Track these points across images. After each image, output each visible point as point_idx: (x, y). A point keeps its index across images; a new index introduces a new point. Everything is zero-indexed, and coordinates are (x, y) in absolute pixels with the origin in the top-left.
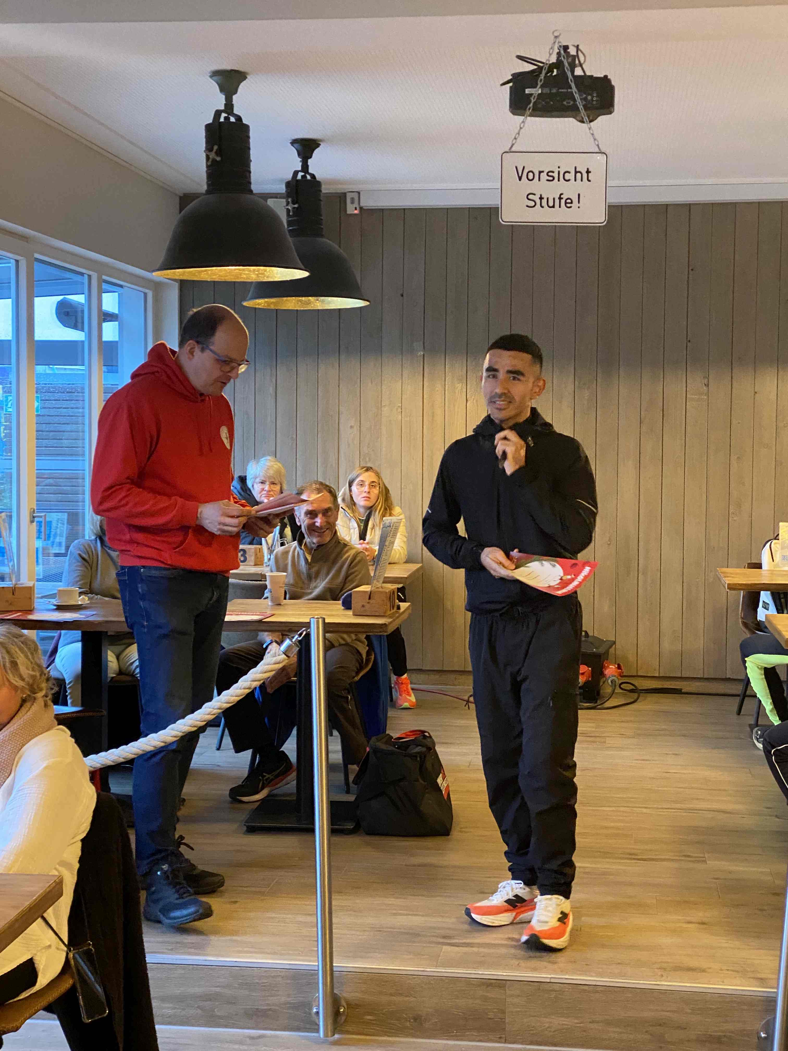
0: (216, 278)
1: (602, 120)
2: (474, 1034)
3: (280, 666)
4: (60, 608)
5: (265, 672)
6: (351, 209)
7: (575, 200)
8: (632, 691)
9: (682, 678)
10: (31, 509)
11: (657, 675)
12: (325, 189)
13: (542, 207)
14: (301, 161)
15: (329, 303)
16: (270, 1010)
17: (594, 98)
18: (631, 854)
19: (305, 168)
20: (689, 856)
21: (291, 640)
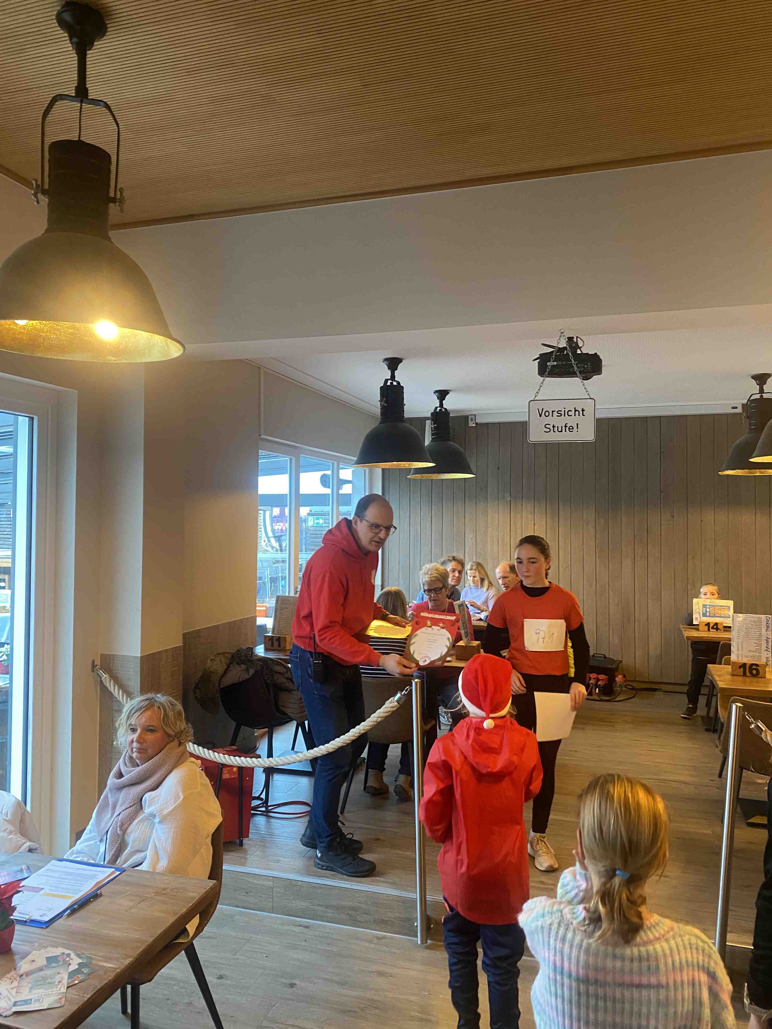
3: (394, 709)
5: (385, 712)
6: (471, 424)
7: (575, 427)
8: (632, 689)
9: (661, 683)
11: (647, 680)
12: (454, 415)
13: (554, 432)
14: (439, 402)
15: (455, 476)
16: (390, 920)
17: (589, 366)
19: (441, 405)
21: (401, 693)
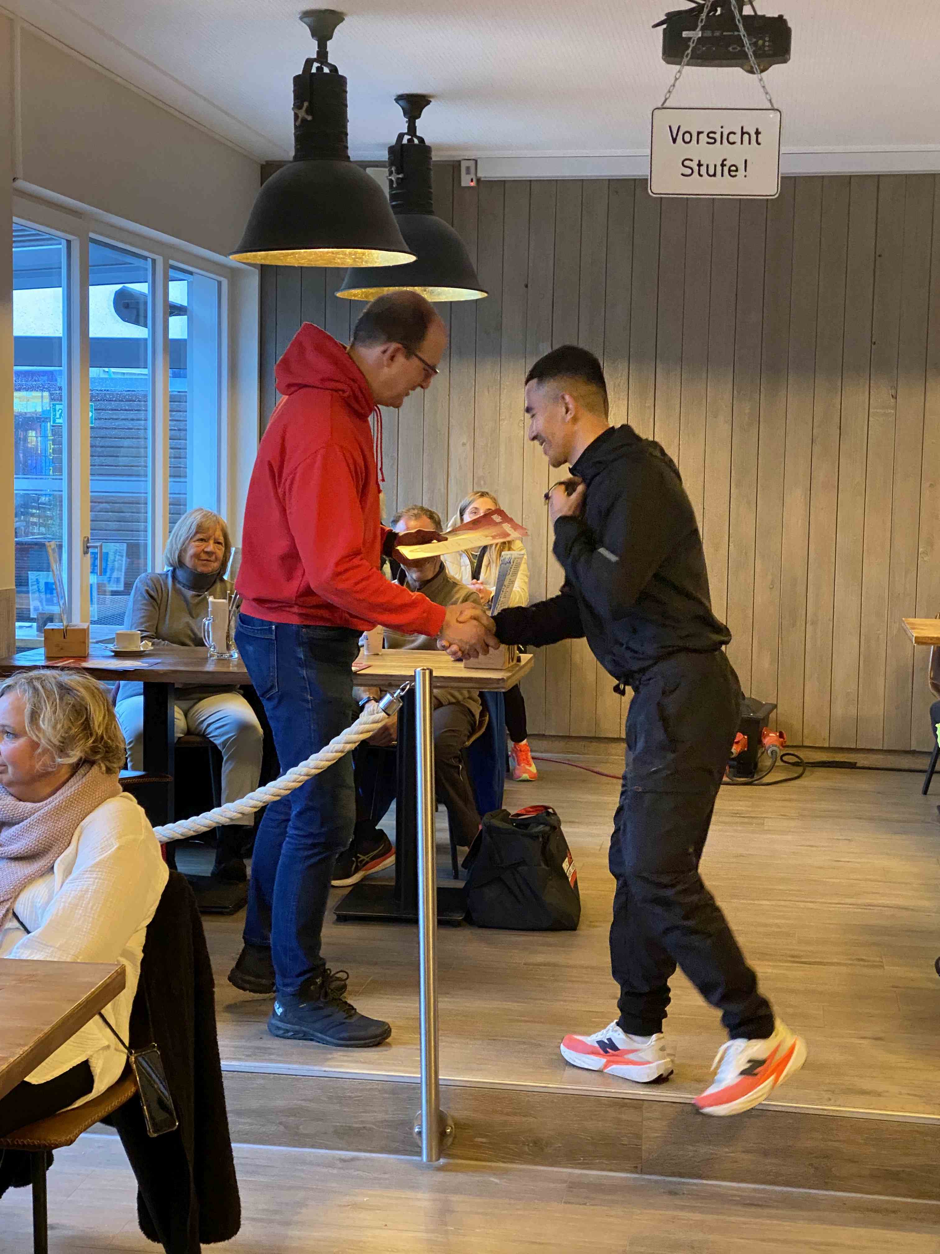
0: (304, 263)
1: (776, 70)
2: (605, 1161)
3: (379, 725)
4: (118, 655)
5: (362, 733)
6: (466, 181)
7: (741, 167)
8: (794, 764)
9: (856, 750)
10: (85, 537)
11: (827, 745)
12: (435, 157)
13: (701, 175)
14: (407, 122)
15: (439, 294)
16: (364, 1128)
17: (766, 43)
18: (793, 956)
19: (412, 129)
20: (862, 960)
21: (392, 695)
